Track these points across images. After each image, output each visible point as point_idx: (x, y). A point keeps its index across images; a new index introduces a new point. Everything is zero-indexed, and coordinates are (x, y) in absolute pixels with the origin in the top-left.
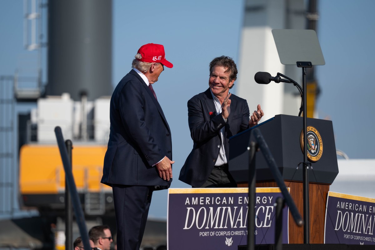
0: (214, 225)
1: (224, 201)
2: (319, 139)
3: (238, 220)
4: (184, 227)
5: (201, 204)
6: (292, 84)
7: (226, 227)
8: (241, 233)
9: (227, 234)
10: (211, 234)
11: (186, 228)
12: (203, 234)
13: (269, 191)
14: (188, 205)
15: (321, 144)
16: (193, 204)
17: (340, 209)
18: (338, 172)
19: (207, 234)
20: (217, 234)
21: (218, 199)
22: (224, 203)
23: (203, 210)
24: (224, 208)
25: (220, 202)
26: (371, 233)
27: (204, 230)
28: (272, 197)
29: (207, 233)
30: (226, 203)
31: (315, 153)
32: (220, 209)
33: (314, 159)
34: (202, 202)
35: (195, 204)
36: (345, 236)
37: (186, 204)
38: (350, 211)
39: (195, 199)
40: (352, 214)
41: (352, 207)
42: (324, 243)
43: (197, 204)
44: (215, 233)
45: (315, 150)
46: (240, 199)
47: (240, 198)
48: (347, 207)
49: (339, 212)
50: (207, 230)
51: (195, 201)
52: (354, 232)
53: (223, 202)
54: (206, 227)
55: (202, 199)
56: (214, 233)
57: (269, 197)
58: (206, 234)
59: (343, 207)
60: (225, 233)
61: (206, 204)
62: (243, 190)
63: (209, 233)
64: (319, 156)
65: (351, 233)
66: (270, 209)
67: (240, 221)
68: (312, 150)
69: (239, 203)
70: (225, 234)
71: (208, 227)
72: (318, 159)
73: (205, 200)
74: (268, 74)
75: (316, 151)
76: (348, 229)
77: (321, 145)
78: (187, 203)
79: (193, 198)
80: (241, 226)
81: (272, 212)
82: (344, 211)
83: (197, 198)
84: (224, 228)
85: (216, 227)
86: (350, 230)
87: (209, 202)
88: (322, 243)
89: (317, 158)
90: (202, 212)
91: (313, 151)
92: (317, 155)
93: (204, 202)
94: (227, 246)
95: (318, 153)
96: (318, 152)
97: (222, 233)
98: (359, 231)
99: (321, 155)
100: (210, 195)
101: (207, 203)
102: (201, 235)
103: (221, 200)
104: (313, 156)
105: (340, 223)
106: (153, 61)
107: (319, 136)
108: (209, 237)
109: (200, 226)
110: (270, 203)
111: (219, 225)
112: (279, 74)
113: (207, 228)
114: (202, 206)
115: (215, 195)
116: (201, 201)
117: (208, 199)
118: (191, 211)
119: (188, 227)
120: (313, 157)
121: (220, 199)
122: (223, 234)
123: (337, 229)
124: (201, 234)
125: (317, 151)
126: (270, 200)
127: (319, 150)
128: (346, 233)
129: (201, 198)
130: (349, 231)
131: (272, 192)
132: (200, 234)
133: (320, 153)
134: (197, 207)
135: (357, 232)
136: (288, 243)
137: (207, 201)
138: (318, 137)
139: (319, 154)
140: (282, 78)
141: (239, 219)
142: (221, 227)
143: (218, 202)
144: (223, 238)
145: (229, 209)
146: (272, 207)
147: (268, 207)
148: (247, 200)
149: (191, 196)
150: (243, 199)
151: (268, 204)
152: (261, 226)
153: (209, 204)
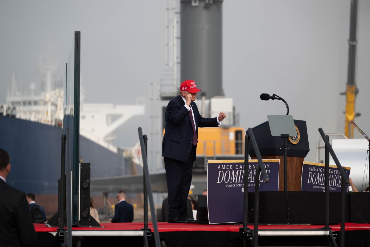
1: (241, 167)
2: (298, 131)
3: (249, 178)
4: (217, 182)
6: (281, 101)
7: (242, 182)
8: (251, 185)
10: (233, 186)
11: (218, 182)
12: (229, 186)
13: (267, 162)
14: (219, 170)
15: (299, 134)
17: (311, 171)
18: (308, 150)
20: (237, 185)
23: (228, 172)
24: (241, 171)
26: (330, 185)
27: (229, 183)
28: (269, 165)
31: (295, 139)
33: (294, 143)
34: (228, 168)
35: (223, 169)
36: (314, 186)
38: (317, 172)
39: (223, 166)
40: (318, 174)
41: (318, 170)
42: (301, 191)
43: (225, 169)
46: (250, 166)
48: (315, 170)
49: (310, 173)
50: (231, 184)
51: (223, 167)
52: (320, 184)
53: (240, 167)
55: (228, 166)
56: (235, 185)
57: (267, 165)
59: (312, 170)
60: (241, 185)
61: (230, 169)
62: (252, 161)
63: (232, 185)
65: (318, 185)
66: (268, 171)
69: (250, 168)
72: (297, 143)
73: (229, 166)
74: (268, 95)
76: (316, 183)
78: (219, 169)
79: (222, 166)
80: (251, 181)
81: (269, 173)
82: (313, 172)
83: (225, 166)
85: (236, 182)
86: (317, 183)
88: (299, 191)
90: (228, 173)
91: (294, 139)
93: (229, 167)
94: (243, 192)
96: (297, 139)
98: (323, 184)
99: (299, 141)
100: (233, 164)
103: (239, 167)
104: (294, 141)
105: (311, 179)
107: (298, 129)
108: (232, 188)
109: (226, 181)
111: (238, 181)
112: (274, 95)
113: (231, 182)
114: (228, 170)
115: (235, 164)
116: (227, 167)
117: (231, 166)
118: (221, 173)
123: (309, 182)
124: (227, 185)
128: (315, 184)
130: (316, 184)
131: (269, 162)
134: (225, 171)
135: (322, 184)
136: (279, 191)
137: (231, 167)
140: (276, 97)
142: (239, 182)
143: (237, 168)
144: (241, 188)
145: (244, 171)
146: (269, 170)
147: (267, 170)
148: (254, 166)
149: (221, 164)
150: (252, 166)
151: (267, 169)
152: (262, 181)
153: (232, 169)
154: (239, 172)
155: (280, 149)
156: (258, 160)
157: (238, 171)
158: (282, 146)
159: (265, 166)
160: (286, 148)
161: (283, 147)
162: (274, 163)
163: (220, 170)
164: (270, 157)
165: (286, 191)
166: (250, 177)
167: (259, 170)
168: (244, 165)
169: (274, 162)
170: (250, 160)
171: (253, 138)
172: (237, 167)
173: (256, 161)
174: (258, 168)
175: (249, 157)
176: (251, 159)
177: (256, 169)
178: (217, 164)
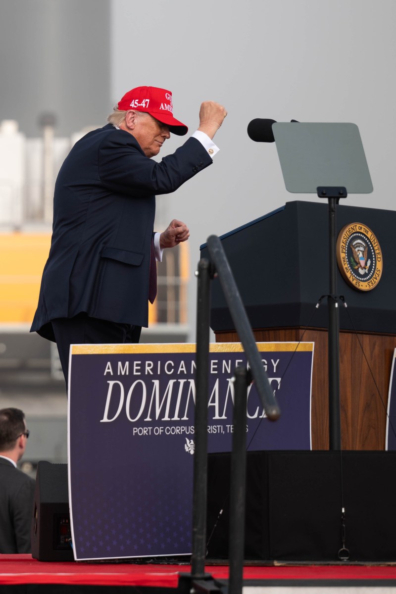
0: (162, 414)
1: (182, 368)
2: (376, 248)
4: (102, 418)
5: (135, 373)
7: (185, 418)
8: (217, 428)
9: (188, 432)
10: (157, 431)
11: (105, 419)
12: (140, 431)
13: (273, 349)
14: (109, 377)
15: (379, 256)
16: (119, 374)
19: (148, 432)
20: (168, 431)
21: (170, 364)
22: (182, 372)
23: (139, 386)
24: (182, 382)
25: (173, 370)
27: (141, 423)
28: (278, 360)
29: (149, 429)
30: (185, 372)
31: (366, 275)
32: (174, 383)
33: (364, 286)
34: (137, 371)
35: (123, 373)
37: (105, 374)
39: (123, 365)
42: (387, 449)
43: (127, 374)
44: (164, 429)
45: (365, 269)
46: (214, 364)
47: (212, 361)
50: (148, 424)
51: (123, 369)
53: (180, 369)
54: (146, 418)
55: (137, 365)
56: (162, 429)
57: (272, 360)
58: (145, 432)
60: (183, 429)
61: (146, 373)
62: (219, 347)
63: (152, 430)
64: (375, 280)
66: (275, 382)
67: (214, 406)
68: (360, 269)
69: (212, 372)
70: (184, 432)
71: (150, 418)
72: (371, 287)
73: (143, 366)
74: (273, 123)
75: (368, 270)
77: (379, 259)
78: (109, 373)
79: (120, 363)
80: (217, 417)
81: (279, 388)
83: (127, 363)
84: (182, 419)
85: (166, 418)
87: (151, 369)
88: (381, 449)
89: (370, 284)
90: (138, 390)
91: (362, 272)
92: (371, 278)
93: (142, 370)
94: (188, 453)
95: (372, 276)
96: (373, 274)
97: (178, 430)
99: (379, 279)
100: (154, 357)
101: (148, 372)
102: (136, 433)
103: (176, 367)
104: (362, 281)
106: (131, 108)
107: (375, 241)
108: (151, 437)
109: (133, 417)
110: (275, 371)
111: (171, 415)
112: (294, 122)
113: (148, 419)
114: (137, 377)
115: (164, 357)
116: (135, 368)
117: (149, 365)
118: (116, 387)
119: (109, 417)
120: (361, 283)
121: (173, 365)
122: (180, 431)
124: (135, 430)
125: (370, 270)
126: (275, 366)
127: (375, 269)
129: (135, 363)
131: (278, 351)
132: (134, 432)
133: (377, 276)
134: (127, 380)
136: (311, 449)
137: (148, 369)
138: (373, 243)
139: (374, 276)
141: (211, 403)
142: (176, 418)
143: (169, 371)
144: (181, 439)
145: (192, 383)
146: (279, 380)
147: (270, 380)
148: (226, 366)
149: (115, 359)
150: (220, 364)
151: (271, 373)
152: (255, 416)
153: (151, 373)
154: (176, 386)
155: (317, 306)
156: (244, 346)
157: (171, 383)
158: (323, 297)
159: (265, 365)
160: (337, 305)
161: (325, 301)
162: (294, 354)
163: (112, 379)
164: (282, 333)
165: (336, 448)
166: (213, 401)
167: (245, 378)
168: (193, 363)
169: (295, 352)
170: (215, 346)
171: (226, 269)
172: (169, 368)
173: (236, 347)
174: (242, 373)
175: (212, 335)
176: (217, 341)
177: (234, 373)
178: (103, 359)
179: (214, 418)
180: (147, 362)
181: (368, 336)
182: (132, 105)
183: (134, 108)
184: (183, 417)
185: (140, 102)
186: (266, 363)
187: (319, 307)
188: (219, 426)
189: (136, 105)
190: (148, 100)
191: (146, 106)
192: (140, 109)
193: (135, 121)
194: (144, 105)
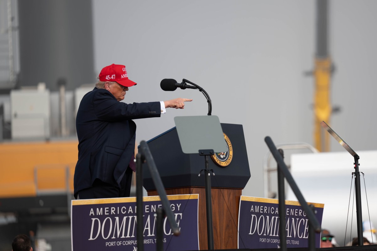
0: (121, 235)
1: (130, 210)
2: (229, 144)
4: (89, 238)
5: (106, 214)
6: (198, 90)
7: (133, 236)
8: (150, 241)
9: (134, 243)
10: (118, 243)
11: (91, 239)
12: (110, 244)
13: (177, 199)
14: (92, 216)
15: (231, 148)
16: (97, 214)
17: (254, 213)
18: (249, 177)
19: (114, 244)
20: (124, 243)
21: (124, 208)
22: (130, 212)
23: (108, 220)
24: (131, 217)
25: (125, 211)
26: (289, 235)
27: (110, 240)
28: (180, 204)
29: (114, 243)
30: (132, 212)
31: (224, 158)
32: (127, 218)
33: (223, 164)
34: (107, 212)
35: (100, 214)
36: (261, 239)
37: (90, 215)
38: (265, 215)
40: (268, 217)
41: (267, 211)
42: (238, 248)
43: (102, 214)
44: (122, 242)
45: (224, 155)
46: (147, 207)
48: (262, 211)
49: (253, 216)
50: (113, 240)
51: (99, 212)
52: (271, 235)
53: (129, 211)
54: (112, 237)
55: (107, 210)
56: (121, 242)
57: (177, 204)
58: (112, 244)
59: (257, 211)
60: (132, 242)
61: (112, 214)
62: (149, 199)
63: (116, 243)
64: (229, 160)
65: (268, 237)
66: (179, 216)
67: (148, 230)
68: (221, 156)
69: (146, 212)
70: (132, 244)
71: (115, 237)
72: (227, 164)
73: (110, 210)
74: (173, 81)
75: (225, 156)
76: (263, 233)
77: (231, 150)
78: (92, 214)
79: (98, 209)
81: (181, 219)
82: (258, 214)
83: (101, 209)
84: (131, 237)
85: (123, 237)
86: (266, 233)
87: (114, 212)
88: (235, 248)
89: (227, 163)
90: (108, 222)
91: (222, 157)
92: (227, 160)
93: (110, 212)
95: (227, 158)
96: (228, 157)
97: (129, 243)
98: (276, 234)
99: (231, 160)
100: (116, 205)
101: (113, 213)
102: (108, 245)
103: (127, 210)
104: (222, 161)
105: (255, 227)
106: (107, 80)
107: (229, 140)
108: (115, 247)
109: (105, 237)
110: (179, 210)
111: (126, 235)
112: (184, 81)
113: (114, 237)
114: (107, 216)
115: (121, 205)
116: (106, 211)
118: (96, 221)
119: (93, 237)
120: (222, 162)
121: (125, 209)
122: (130, 243)
123: (252, 233)
124: (107, 244)
125: (226, 156)
126: (179, 207)
127: (229, 155)
128: (262, 236)
129: (106, 208)
130: (265, 235)
131: (180, 199)
132: (106, 244)
133: (230, 158)
134: (102, 218)
135: (274, 235)
136: (199, 250)
137: (112, 211)
138: (227, 142)
139: (229, 159)
140: (188, 84)
141: (146, 227)
142: (128, 236)
143: (124, 212)
144: (131, 247)
145: (135, 217)
146: (181, 214)
147: (176, 215)
148: (154, 209)
149: (95, 207)
150: (150, 207)
151: (176, 211)
152: (170, 234)
153: (114, 213)
154: (128, 220)
155: (199, 175)
156: (161, 197)
157: (125, 218)
158: (202, 170)
159: (174, 207)
160: (209, 174)
161: (203, 172)
162: (188, 201)
163: (94, 217)
164: (182, 190)
165: (211, 249)
166: (147, 227)
167: (163, 214)
168: (136, 207)
169: (188, 200)
170: (146, 198)
171: (150, 158)
173: (156, 198)
174: (160, 211)
175: (145, 191)
176: (148, 195)
177: (157, 212)
178: (89, 207)
179: (148, 236)
180: (112, 208)
181: (226, 190)
182: (107, 78)
183: (108, 80)
184: (132, 235)
185: (110, 77)
186: (174, 206)
187: (200, 175)
188: (151, 240)
189: (108, 78)
190: (115, 75)
191: (114, 78)
192: (111, 80)
193: (110, 86)
194: (113, 78)
